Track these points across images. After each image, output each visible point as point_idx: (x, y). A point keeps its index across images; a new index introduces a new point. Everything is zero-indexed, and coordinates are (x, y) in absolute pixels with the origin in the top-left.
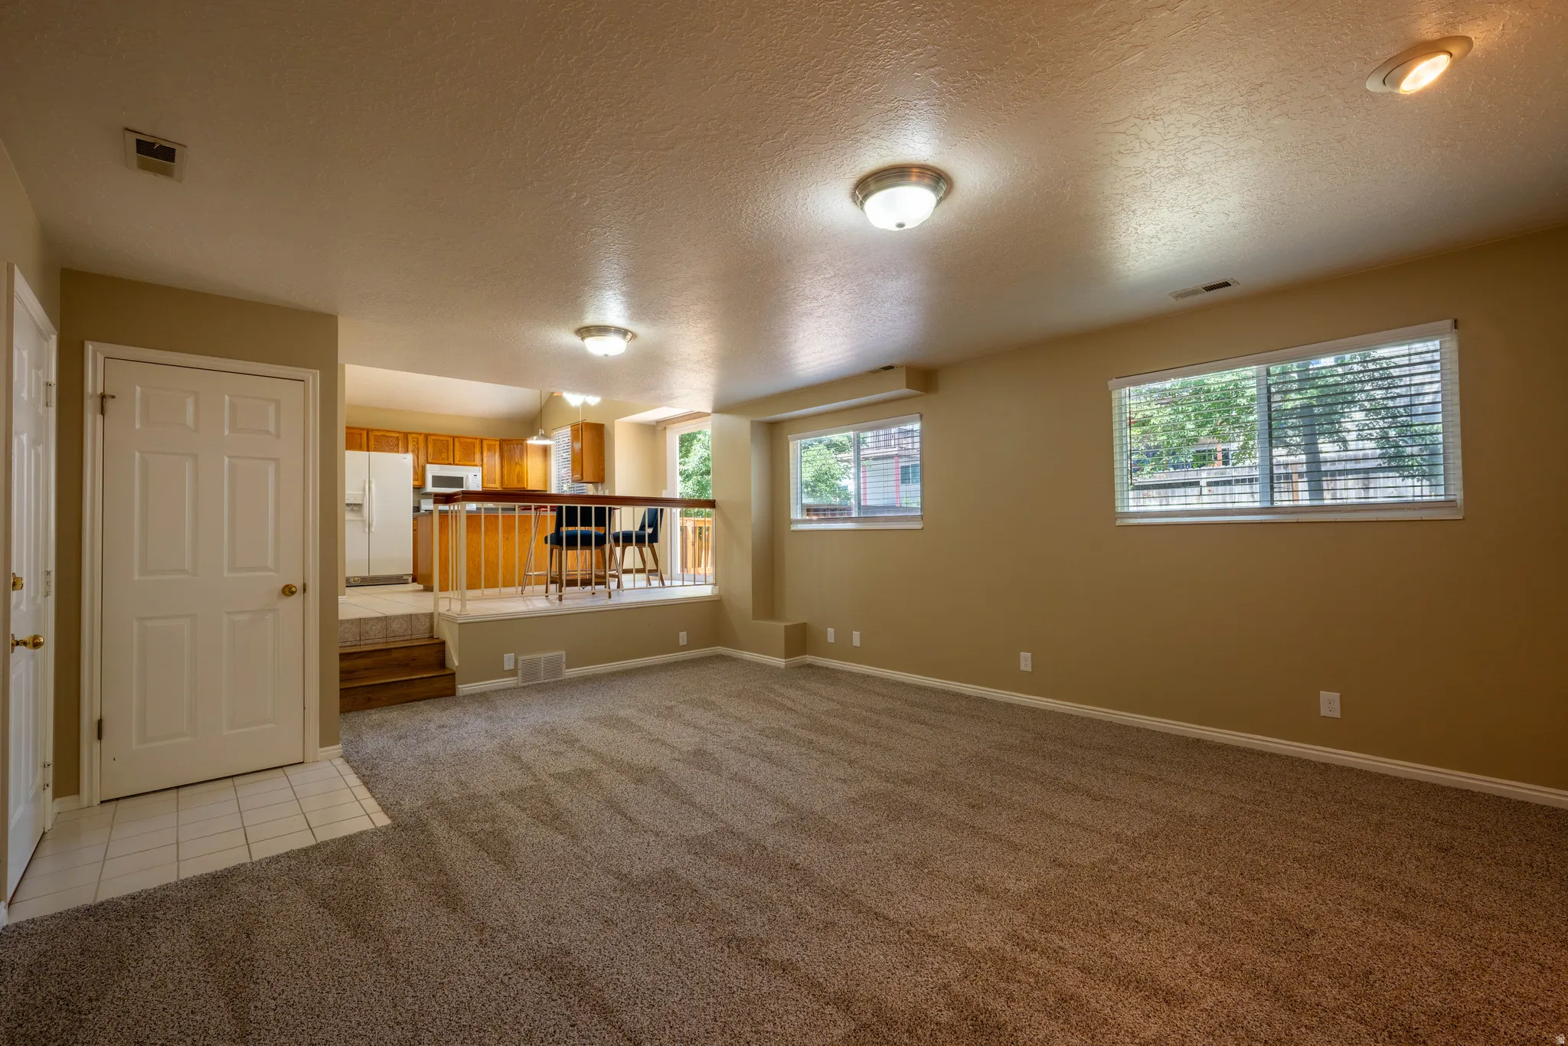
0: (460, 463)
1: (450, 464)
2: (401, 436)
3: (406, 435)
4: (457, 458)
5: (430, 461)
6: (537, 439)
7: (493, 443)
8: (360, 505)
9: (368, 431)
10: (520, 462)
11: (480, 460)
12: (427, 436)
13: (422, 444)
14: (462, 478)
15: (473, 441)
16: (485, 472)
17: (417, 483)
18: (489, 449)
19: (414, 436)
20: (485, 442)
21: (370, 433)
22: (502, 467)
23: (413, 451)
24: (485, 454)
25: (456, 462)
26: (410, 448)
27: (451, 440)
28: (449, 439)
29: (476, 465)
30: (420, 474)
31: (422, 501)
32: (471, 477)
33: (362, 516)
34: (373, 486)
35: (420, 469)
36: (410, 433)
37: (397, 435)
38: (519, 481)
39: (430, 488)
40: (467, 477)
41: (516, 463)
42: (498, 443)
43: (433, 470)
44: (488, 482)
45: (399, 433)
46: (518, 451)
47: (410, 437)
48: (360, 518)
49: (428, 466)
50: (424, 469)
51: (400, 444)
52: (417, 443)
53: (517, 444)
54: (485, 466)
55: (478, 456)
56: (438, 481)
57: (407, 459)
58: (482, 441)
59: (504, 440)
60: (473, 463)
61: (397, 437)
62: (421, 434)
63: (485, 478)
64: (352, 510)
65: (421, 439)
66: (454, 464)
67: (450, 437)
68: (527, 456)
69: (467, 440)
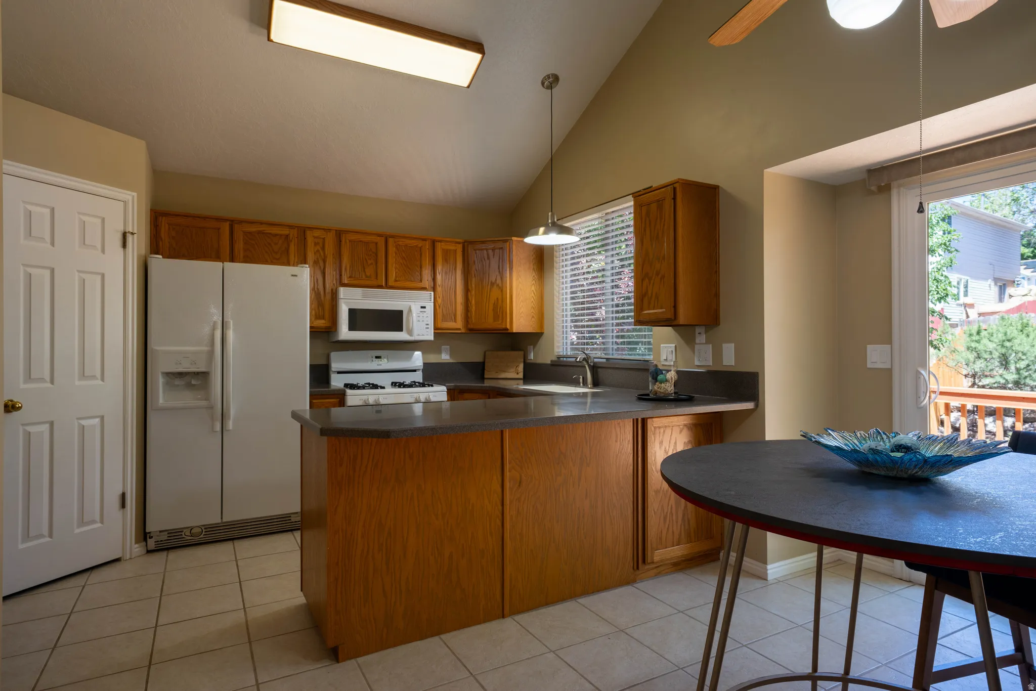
0: (397, 284)
1: (380, 287)
2: (293, 233)
3: (303, 231)
4: (392, 275)
5: (345, 280)
6: (545, 233)
7: (452, 247)
8: (203, 376)
9: (232, 222)
10: (499, 281)
11: (430, 279)
12: (340, 234)
13: (330, 249)
14: (402, 311)
15: (420, 244)
16: (439, 301)
17: (321, 323)
18: (446, 260)
19: (317, 233)
20: (439, 246)
21: (236, 226)
22: (467, 290)
23: (316, 264)
24: (439, 268)
25: (391, 283)
26: (311, 256)
27: (381, 242)
28: (378, 239)
29: (424, 289)
30: (326, 305)
31: (333, 355)
32: (415, 308)
33: (207, 399)
34: (231, 335)
35: (328, 297)
36: (311, 228)
37: (286, 232)
38: (496, 317)
39: (345, 332)
40: (410, 310)
41: (492, 284)
42: (460, 247)
43: (350, 299)
44: (445, 319)
45: (291, 227)
46: (494, 263)
47: (309, 235)
48: (204, 403)
49: (342, 291)
50: (334, 298)
51: (293, 248)
52: (323, 248)
53: (493, 250)
54: (439, 289)
55: (427, 274)
56: (359, 319)
57: (304, 275)
58: (434, 243)
59: (472, 243)
60: (420, 285)
61: (287, 236)
62: (330, 230)
63: (439, 311)
64: (189, 386)
65: (330, 239)
66: (388, 287)
67: (379, 235)
68: (511, 268)
69: (408, 242)
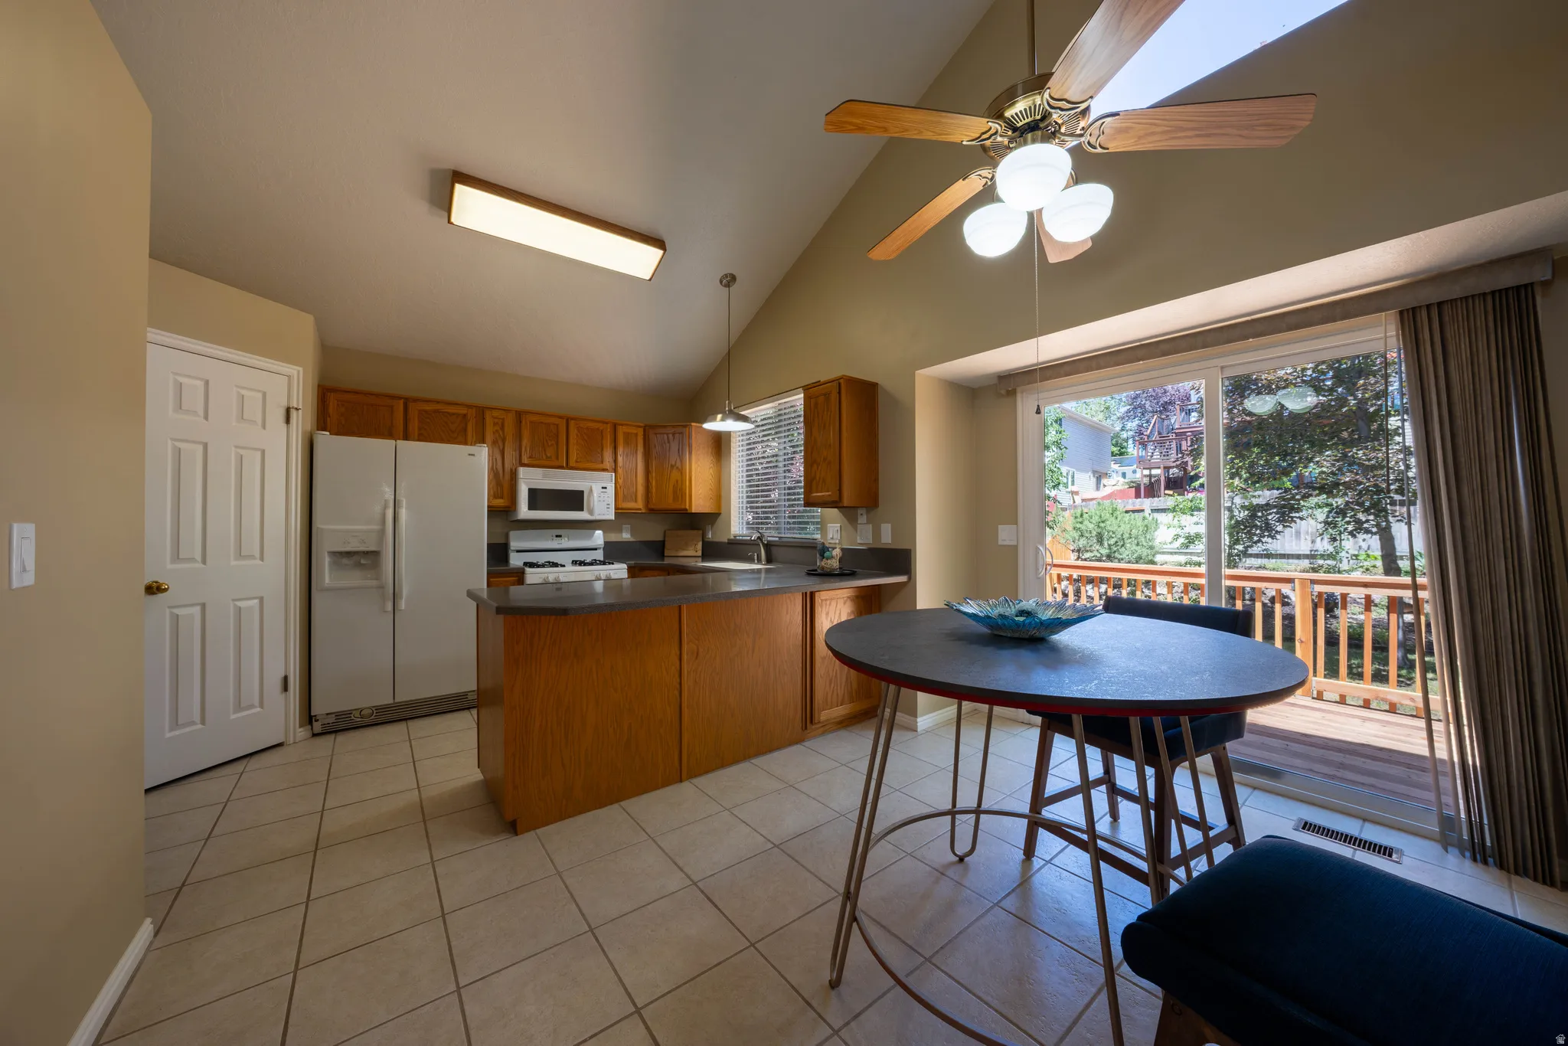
0: (579, 465)
1: (561, 467)
2: (472, 413)
3: (481, 411)
4: (573, 456)
5: (525, 460)
6: (723, 420)
7: (633, 431)
8: (373, 555)
9: (407, 401)
10: (678, 464)
11: (612, 462)
12: (520, 415)
13: (509, 429)
14: (583, 491)
15: (601, 426)
16: (620, 481)
17: (499, 502)
18: (627, 443)
19: (496, 413)
20: (621, 430)
21: (411, 404)
22: (648, 473)
23: (495, 443)
24: (620, 451)
25: (572, 463)
26: (489, 437)
27: (562, 423)
28: (559, 421)
29: (604, 470)
30: (503, 486)
31: (512, 534)
32: (596, 488)
33: (378, 578)
34: (403, 513)
35: (507, 477)
36: (490, 409)
37: (463, 411)
38: (675, 498)
39: (524, 512)
40: (591, 491)
41: (672, 466)
42: (642, 430)
43: (529, 479)
44: (626, 499)
45: (469, 406)
46: (674, 447)
47: (488, 415)
48: (374, 583)
49: (522, 471)
50: (514, 477)
51: (470, 428)
52: (503, 429)
53: (674, 434)
54: (620, 470)
55: (608, 455)
56: (538, 498)
57: (481, 456)
58: (615, 426)
59: (654, 427)
60: (601, 466)
61: (465, 416)
62: (507, 411)
63: (620, 491)
64: (358, 566)
65: (510, 421)
66: (567, 467)
67: (561, 417)
68: (690, 453)
69: (590, 424)
